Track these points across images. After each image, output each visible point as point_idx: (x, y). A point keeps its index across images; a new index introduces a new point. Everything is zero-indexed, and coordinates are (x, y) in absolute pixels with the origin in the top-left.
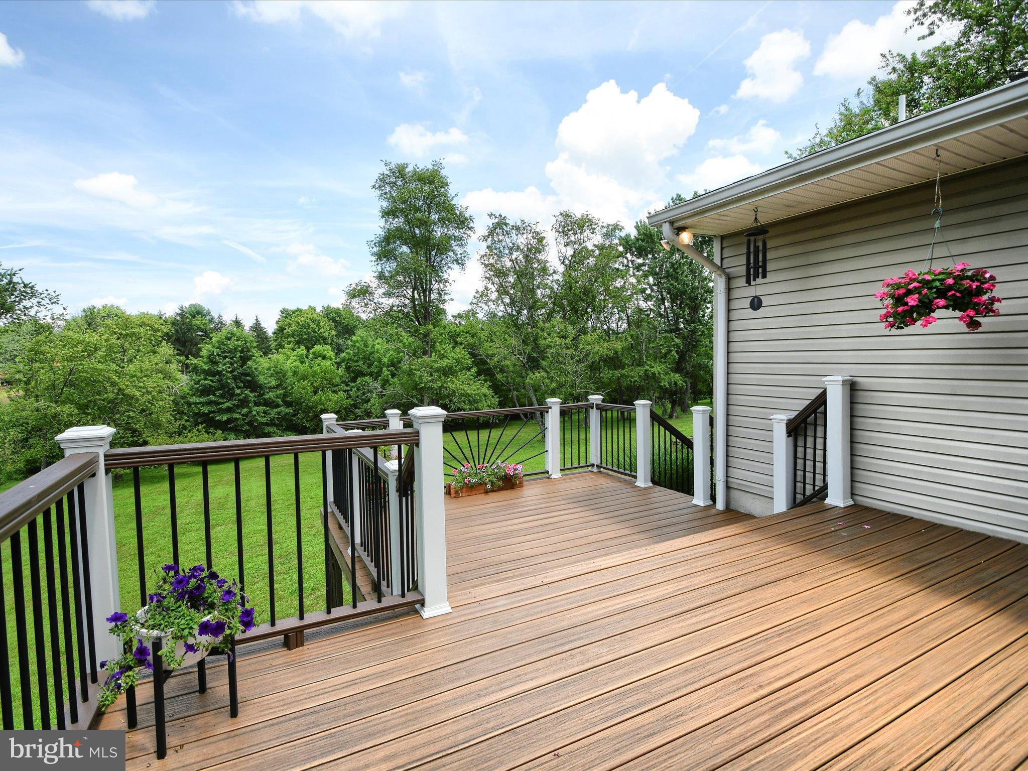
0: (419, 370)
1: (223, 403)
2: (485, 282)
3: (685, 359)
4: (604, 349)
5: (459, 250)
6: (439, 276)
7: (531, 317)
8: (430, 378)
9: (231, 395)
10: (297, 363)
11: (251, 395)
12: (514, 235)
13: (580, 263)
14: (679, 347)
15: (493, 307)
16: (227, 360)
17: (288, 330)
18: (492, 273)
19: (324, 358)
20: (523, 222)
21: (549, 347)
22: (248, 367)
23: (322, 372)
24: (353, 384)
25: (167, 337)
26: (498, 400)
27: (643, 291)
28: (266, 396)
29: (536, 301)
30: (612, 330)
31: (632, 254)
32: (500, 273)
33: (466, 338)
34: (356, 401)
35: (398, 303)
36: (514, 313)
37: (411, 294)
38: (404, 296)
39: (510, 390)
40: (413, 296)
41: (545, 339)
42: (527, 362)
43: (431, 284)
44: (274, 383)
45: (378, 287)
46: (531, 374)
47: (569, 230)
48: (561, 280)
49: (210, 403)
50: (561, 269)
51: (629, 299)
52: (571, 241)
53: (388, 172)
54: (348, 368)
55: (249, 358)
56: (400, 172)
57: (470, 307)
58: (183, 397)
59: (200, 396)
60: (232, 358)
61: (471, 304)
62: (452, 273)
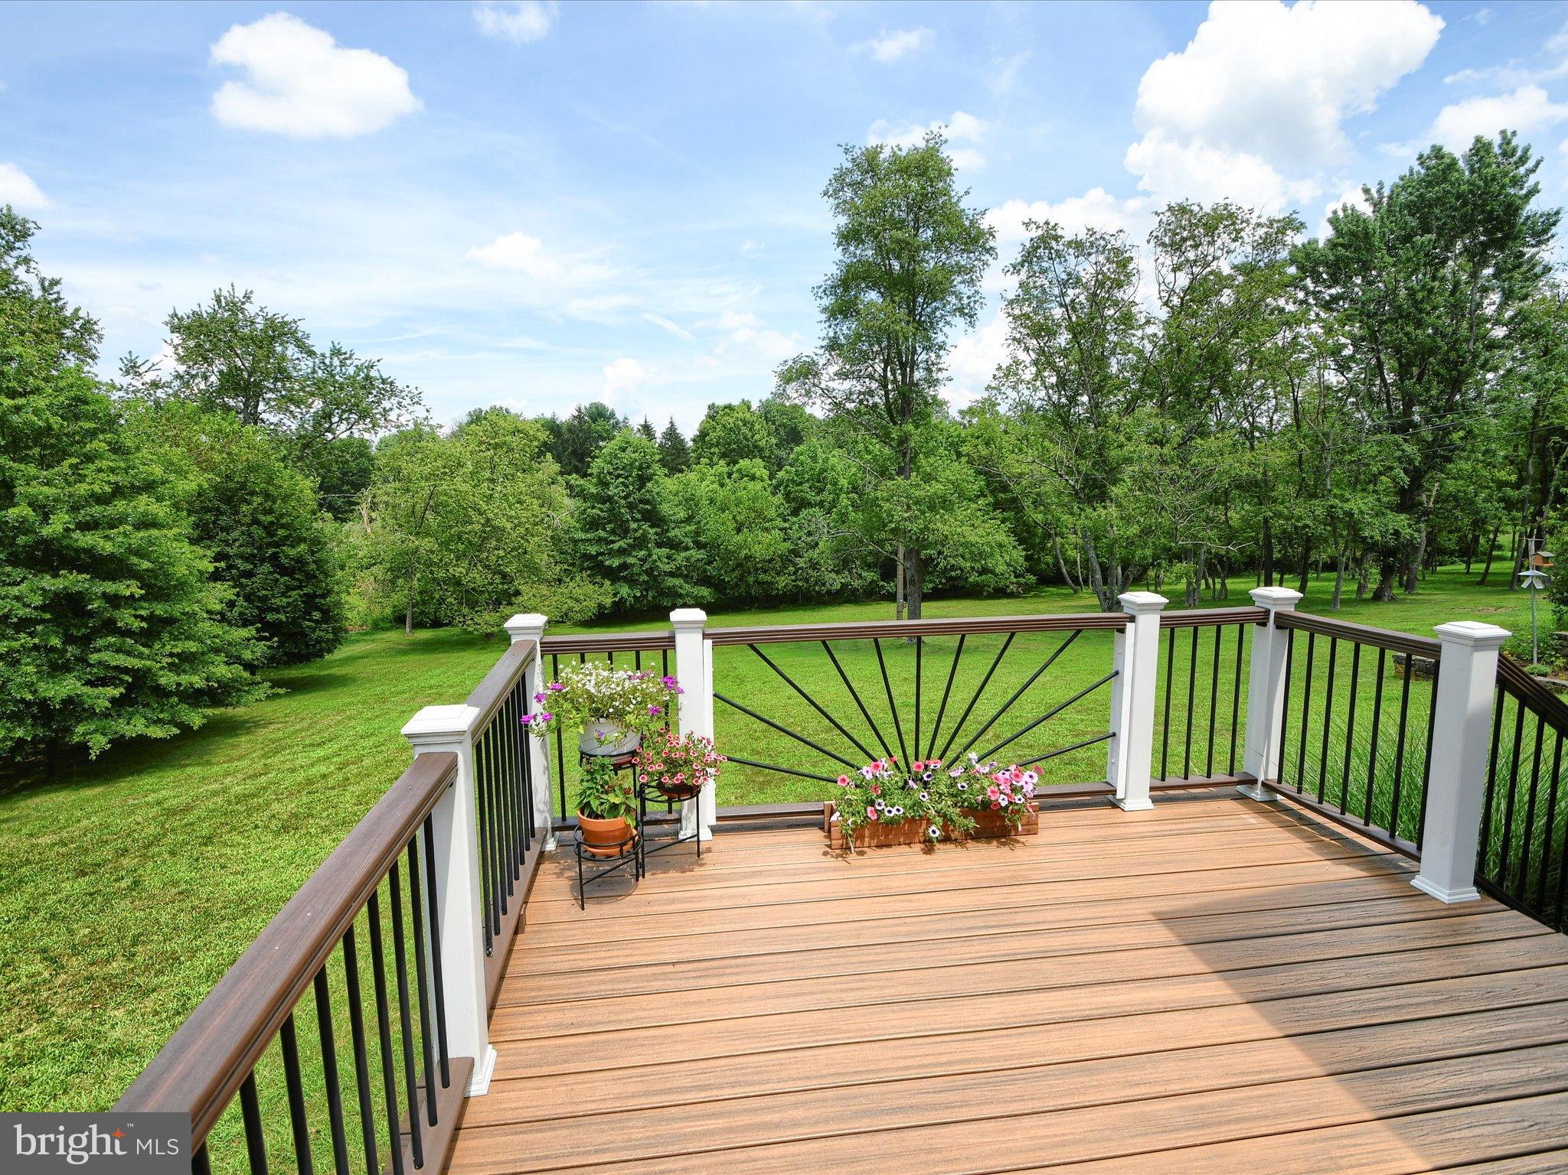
0: (888, 500)
1: (613, 542)
2: (1012, 347)
3: (1420, 486)
4: (1240, 464)
5: (965, 290)
6: (929, 339)
7: (1095, 406)
8: (906, 515)
9: (625, 532)
10: (716, 486)
11: (652, 531)
12: (1072, 260)
13: (1204, 300)
14: (1411, 462)
15: (1026, 392)
16: (621, 480)
17: (713, 436)
18: (1025, 331)
19: (753, 478)
20: (1091, 232)
21: (1128, 461)
22: (648, 491)
23: (749, 500)
24: (795, 519)
25: (545, 448)
26: (1024, 553)
27: (1336, 351)
28: (671, 534)
29: (1107, 377)
30: (1261, 430)
31: (1317, 280)
32: (1042, 330)
33: (976, 446)
34: (797, 544)
35: (859, 388)
36: (1063, 400)
37: (881, 372)
38: (871, 377)
39: (1050, 536)
40: (885, 377)
41: (1121, 446)
42: (1083, 489)
43: (914, 352)
44: (682, 514)
45: (828, 363)
46: (1089, 510)
47: (1184, 240)
48: (1160, 334)
49: (600, 540)
50: (1163, 314)
51: (1301, 369)
52: (1187, 261)
53: (850, 165)
54: (787, 495)
55: (650, 479)
56: (869, 163)
57: (986, 395)
58: (567, 532)
59: (587, 531)
60: (626, 478)
61: (986, 389)
62: (953, 333)
